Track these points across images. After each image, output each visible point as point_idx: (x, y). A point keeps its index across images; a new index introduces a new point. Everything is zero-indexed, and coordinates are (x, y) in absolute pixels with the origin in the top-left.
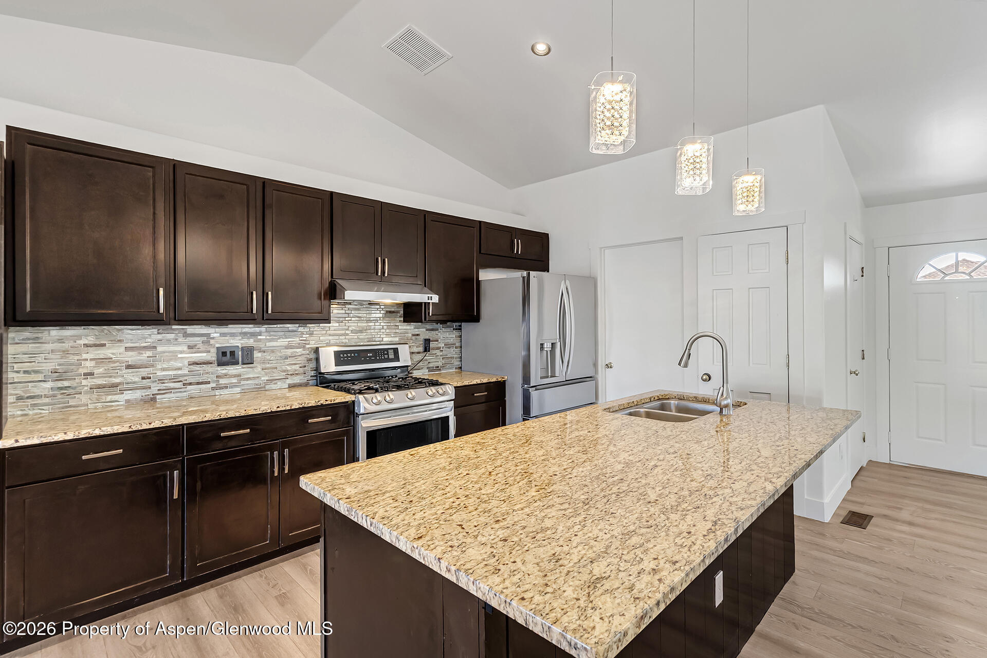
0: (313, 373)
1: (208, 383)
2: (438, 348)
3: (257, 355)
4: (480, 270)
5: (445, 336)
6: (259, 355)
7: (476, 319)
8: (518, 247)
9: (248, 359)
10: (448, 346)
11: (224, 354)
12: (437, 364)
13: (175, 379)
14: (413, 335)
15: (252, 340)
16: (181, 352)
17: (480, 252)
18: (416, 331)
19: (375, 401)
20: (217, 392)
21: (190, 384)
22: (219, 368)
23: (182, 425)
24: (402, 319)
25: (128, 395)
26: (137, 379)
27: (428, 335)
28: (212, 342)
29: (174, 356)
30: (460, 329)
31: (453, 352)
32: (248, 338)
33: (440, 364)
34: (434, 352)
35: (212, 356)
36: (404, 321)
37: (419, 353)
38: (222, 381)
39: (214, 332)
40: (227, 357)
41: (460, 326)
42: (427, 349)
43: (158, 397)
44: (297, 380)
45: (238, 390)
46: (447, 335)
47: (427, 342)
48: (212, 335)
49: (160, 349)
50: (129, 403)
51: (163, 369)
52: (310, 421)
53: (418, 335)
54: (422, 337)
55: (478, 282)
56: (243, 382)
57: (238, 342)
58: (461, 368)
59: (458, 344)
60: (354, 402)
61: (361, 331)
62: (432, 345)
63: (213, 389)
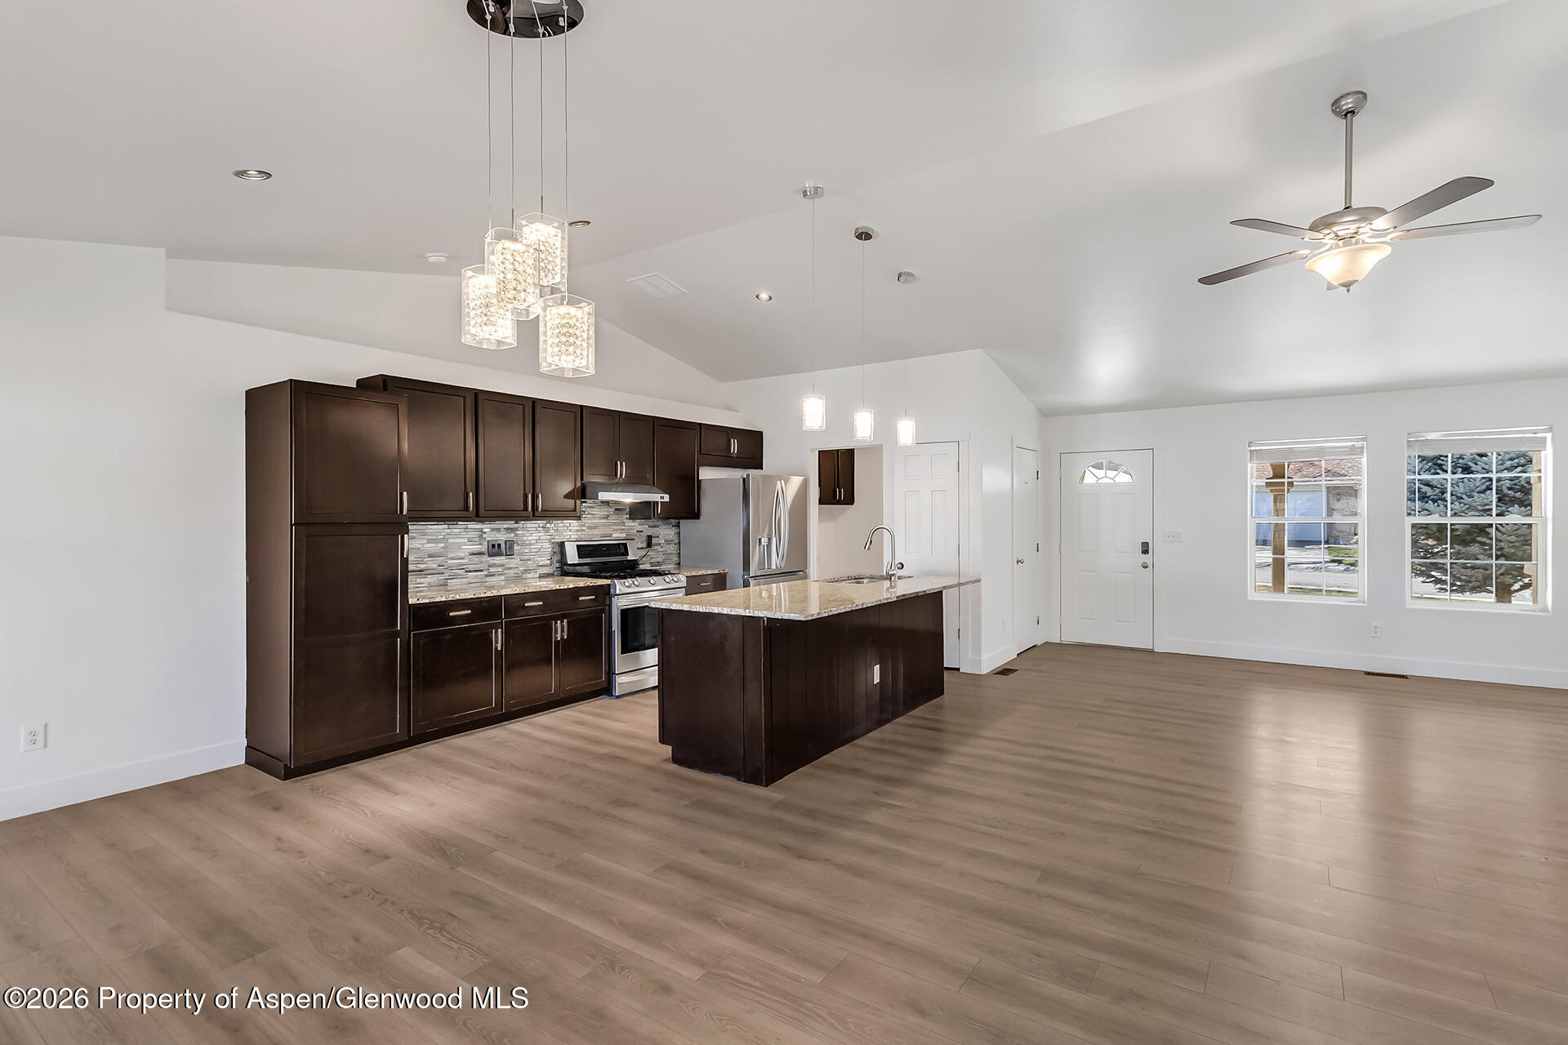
0: (557, 565)
1: (482, 571)
2: (659, 544)
3: (516, 547)
4: (700, 468)
5: (665, 533)
6: (518, 548)
7: (696, 516)
8: (734, 447)
9: (510, 552)
10: (668, 542)
11: (493, 546)
12: (658, 560)
13: (460, 567)
14: (638, 531)
15: (513, 535)
16: (465, 544)
17: (700, 453)
18: (640, 528)
19: (627, 584)
20: (488, 579)
21: (470, 571)
22: (489, 559)
23: (501, 596)
24: (628, 516)
25: (430, 579)
26: (435, 566)
27: (651, 532)
28: (484, 536)
29: (459, 546)
30: (678, 526)
31: (672, 549)
32: (510, 533)
33: (660, 559)
34: (656, 547)
35: (484, 548)
36: (630, 518)
37: (642, 548)
38: (492, 570)
39: (486, 527)
40: (495, 550)
41: (679, 523)
42: (649, 545)
43: (449, 581)
44: (545, 570)
45: (503, 577)
46: (667, 531)
47: (650, 538)
48: (485, 530)
49: (450, 541)
50: (430, 586)
51: (452, 559)
52: (580, 598)
53: (642, 531)
54: (645, 534)
55: (699, 481)
56: (506, 572)
57: (502, 537)
58: (679, 564)
59: (676, 541)
60: (609, 585)
61: (595, 528)
62: (654, 541)
63: (486, 576)
